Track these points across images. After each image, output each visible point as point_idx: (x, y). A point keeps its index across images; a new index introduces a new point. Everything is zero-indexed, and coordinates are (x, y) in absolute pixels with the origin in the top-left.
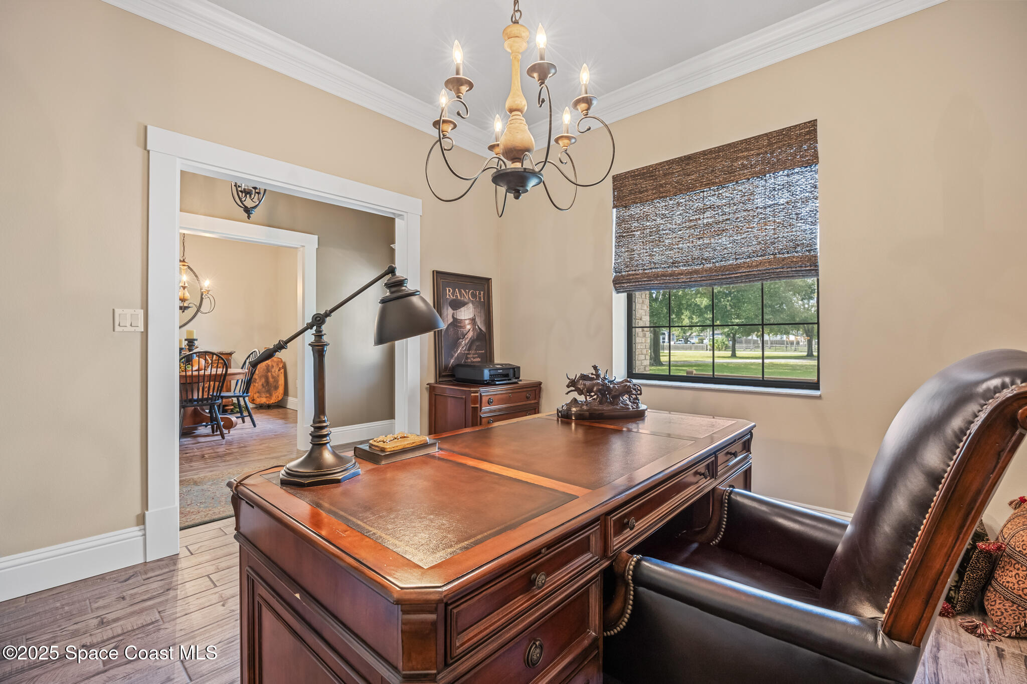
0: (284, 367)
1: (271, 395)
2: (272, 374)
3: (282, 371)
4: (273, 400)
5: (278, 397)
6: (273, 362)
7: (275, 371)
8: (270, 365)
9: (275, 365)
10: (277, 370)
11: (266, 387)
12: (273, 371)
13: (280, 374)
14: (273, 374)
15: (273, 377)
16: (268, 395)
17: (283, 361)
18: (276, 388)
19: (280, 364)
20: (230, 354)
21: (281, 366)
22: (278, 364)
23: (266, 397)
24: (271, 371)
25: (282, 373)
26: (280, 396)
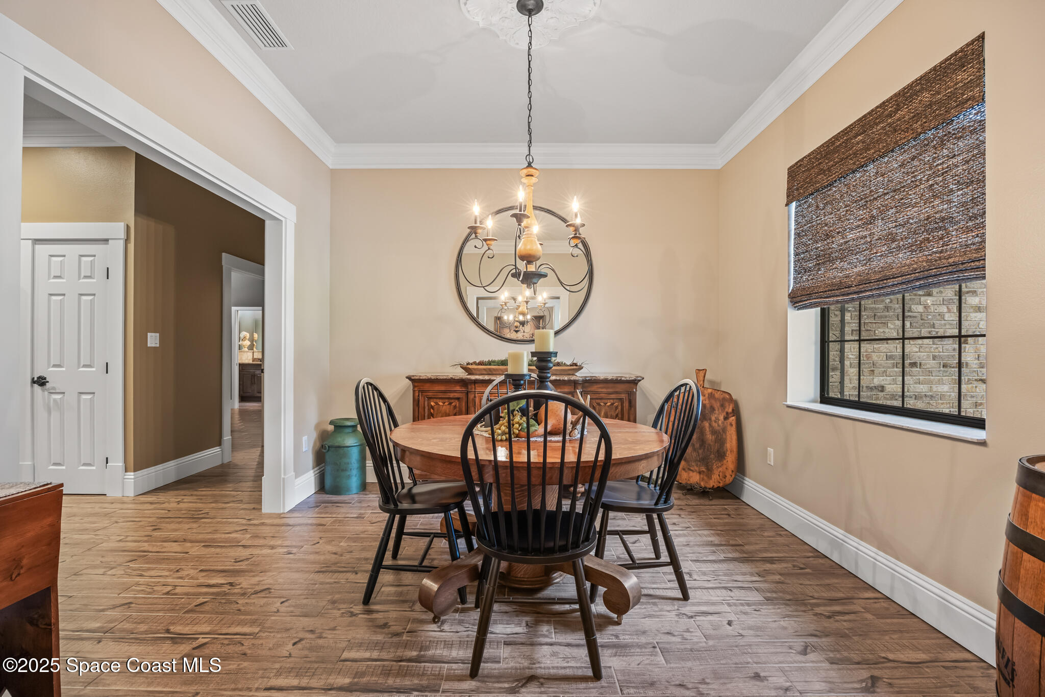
0: (736, 412)
1: (710, 471)
2: (710, 425)
3: (733, 419)
4: (714, 482)
5: (725, 477)
6: (713, 402)
7: (717, 419)
8: (708, 406)
9: (717, 405)
10: (721, 418)
11: (700, 451)
12: (713, 418)
13: (729, 427)
14: (715, 425)
15: (714, 432)
16: (703, 469)
17: (734, 397)
18: (721, 455)
19: (727, 404)
20: (635, 382)
21: (730, 410)
22: (722, 406)
23: (700, 473)
24: (710, 419)
25: (731, 425)
26: (728, 477)
